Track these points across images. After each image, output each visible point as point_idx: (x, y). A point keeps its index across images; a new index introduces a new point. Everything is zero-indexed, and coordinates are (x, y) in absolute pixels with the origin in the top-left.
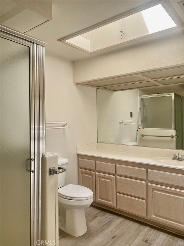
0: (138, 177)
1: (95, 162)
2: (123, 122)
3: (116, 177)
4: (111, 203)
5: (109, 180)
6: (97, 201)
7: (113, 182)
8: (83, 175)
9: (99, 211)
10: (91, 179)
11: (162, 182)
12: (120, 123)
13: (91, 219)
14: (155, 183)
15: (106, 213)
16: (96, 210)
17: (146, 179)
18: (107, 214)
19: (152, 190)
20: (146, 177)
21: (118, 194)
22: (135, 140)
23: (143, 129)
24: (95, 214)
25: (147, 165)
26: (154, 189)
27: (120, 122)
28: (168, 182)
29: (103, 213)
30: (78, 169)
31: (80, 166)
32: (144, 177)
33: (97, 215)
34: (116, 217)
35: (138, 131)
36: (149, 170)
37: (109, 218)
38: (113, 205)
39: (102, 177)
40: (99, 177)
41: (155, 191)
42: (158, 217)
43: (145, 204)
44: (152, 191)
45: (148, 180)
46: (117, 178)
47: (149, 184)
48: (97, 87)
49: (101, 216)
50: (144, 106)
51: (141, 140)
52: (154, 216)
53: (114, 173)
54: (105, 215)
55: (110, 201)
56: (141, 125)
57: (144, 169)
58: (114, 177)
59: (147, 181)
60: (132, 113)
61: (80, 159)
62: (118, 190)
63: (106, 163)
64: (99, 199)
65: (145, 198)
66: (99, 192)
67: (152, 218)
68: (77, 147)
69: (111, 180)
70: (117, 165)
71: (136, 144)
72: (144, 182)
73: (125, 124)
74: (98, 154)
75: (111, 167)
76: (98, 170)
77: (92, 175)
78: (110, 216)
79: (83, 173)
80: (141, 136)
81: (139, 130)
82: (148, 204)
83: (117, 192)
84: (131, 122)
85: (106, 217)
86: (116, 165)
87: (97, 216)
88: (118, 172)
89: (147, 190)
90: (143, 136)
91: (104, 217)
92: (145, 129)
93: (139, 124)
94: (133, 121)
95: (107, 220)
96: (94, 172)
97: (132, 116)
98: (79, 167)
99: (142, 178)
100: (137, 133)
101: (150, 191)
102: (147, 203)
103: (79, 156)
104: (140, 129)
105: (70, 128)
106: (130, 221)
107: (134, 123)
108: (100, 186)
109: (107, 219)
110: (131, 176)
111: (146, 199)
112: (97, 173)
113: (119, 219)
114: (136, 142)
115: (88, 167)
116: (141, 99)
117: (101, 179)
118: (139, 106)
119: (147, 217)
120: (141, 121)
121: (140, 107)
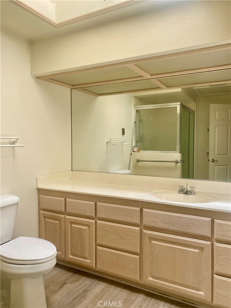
0: (129, 220)
1: (65, 200)
2: (112, 141)
3: (96, 222)
4: (88, 262)
5: (86, 227)
6: (67, 259)
7: (91, 229)
8: (46, 220)
9: (71, 274)
10: (58, 226)
11: (164, 227)
12: (107, 143)
13: (56, 288)
14: (153, 230)
15: (80, 276)
16: (66, 272)
17: (139, 223)
18: (81, 278)
19: (149, 239)
20: (140, 221)
21: (99, 248)
22: (127, 167)
23: (139, 152)
24: (63, 280)
25: (142, 202)
26: (152, 238)
27: (107, 141)
28: (172, 228)
29: (77, 276)
30: (39, 212)
31: (41, 207)
32: (137, 221)
33: (67, 281)
34: (96, 282)
35: (131, 154)
36: (144, 210)
37: (84, 285)
38: (91, 265)
39: (75, 223)
40: (71, 223)
41: (153, 242)
42: (157, 279)
43: (138, 261)
44: (149, 242)
45: (143, 224)
46: (97, 224)
47: (145, 231)
48: (71, 87)
49: (72, 282)
50: (140, 121)
51: (135, 166)
52: (151, 279)
53: (94, 215)
54: (79, 280)
55: (86, 258)
56: (136, 146)
57: (138, 209)
58: (93, 221)
59: (142, 227)
60: (124, 129)
61: (41, 196)
62: (98, 242)
63: (81, 201)
64: (70, 256)
65: (139, 252)
66: (71, 245)
67: (148, 282)
68: (37, 178)
69: (89, 226)
70: (98, 203)
71: (128, 171)
72: (137, 228)
73: (114, 145)
74: (72, 188)
75: (88, 207)
76: (70, 212)
77: (59, 219)
78: (86, 282)
79: (45, 217)
80: (136, 161)
81: (133, 153)
82: (143, 262)
83: (97, 245)
84: (122, 141)
85: (80, 284)
86: (96, 204)
87: (66, 283)
88: (100, 215)
89: (142, 240)
90: (138, 161)
91: (77, 284)
92: (141, 152)
93: (133, 145)
94: (125, 141)
95: (81, 288)
96: (63, 216)
97: (123, 133)
98: (40, 209)
99: (134, 222)
100: (131, 157)
101: (146, 241)
102: (141, 260)
103: (40, 191)
104: (135, 152)
105: (22, 147)
106: (116, 287)
107: (126, 144)
108: (71, 236)
109: (81, 286)
110: (118, 219)
111: (140, 254)
112: (67, 217)
113: (100, 286)
114: (129, 169)
115: (53, 208)
116: (137, 111)
117: (73, 225)
118: (133, 121)
119: (141, 279)
120: (137, 142)
121: (135, 122)
